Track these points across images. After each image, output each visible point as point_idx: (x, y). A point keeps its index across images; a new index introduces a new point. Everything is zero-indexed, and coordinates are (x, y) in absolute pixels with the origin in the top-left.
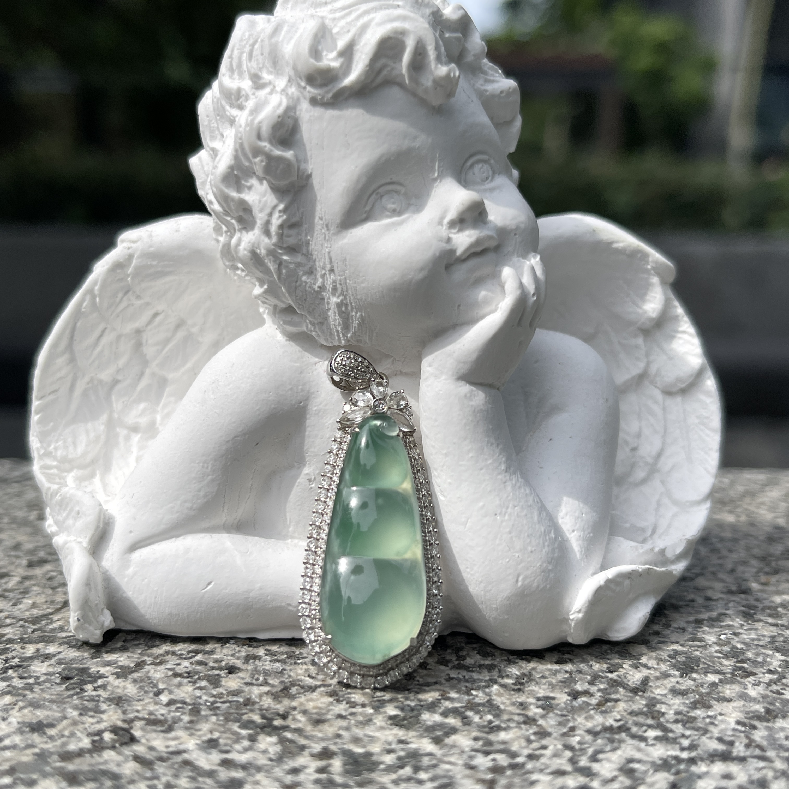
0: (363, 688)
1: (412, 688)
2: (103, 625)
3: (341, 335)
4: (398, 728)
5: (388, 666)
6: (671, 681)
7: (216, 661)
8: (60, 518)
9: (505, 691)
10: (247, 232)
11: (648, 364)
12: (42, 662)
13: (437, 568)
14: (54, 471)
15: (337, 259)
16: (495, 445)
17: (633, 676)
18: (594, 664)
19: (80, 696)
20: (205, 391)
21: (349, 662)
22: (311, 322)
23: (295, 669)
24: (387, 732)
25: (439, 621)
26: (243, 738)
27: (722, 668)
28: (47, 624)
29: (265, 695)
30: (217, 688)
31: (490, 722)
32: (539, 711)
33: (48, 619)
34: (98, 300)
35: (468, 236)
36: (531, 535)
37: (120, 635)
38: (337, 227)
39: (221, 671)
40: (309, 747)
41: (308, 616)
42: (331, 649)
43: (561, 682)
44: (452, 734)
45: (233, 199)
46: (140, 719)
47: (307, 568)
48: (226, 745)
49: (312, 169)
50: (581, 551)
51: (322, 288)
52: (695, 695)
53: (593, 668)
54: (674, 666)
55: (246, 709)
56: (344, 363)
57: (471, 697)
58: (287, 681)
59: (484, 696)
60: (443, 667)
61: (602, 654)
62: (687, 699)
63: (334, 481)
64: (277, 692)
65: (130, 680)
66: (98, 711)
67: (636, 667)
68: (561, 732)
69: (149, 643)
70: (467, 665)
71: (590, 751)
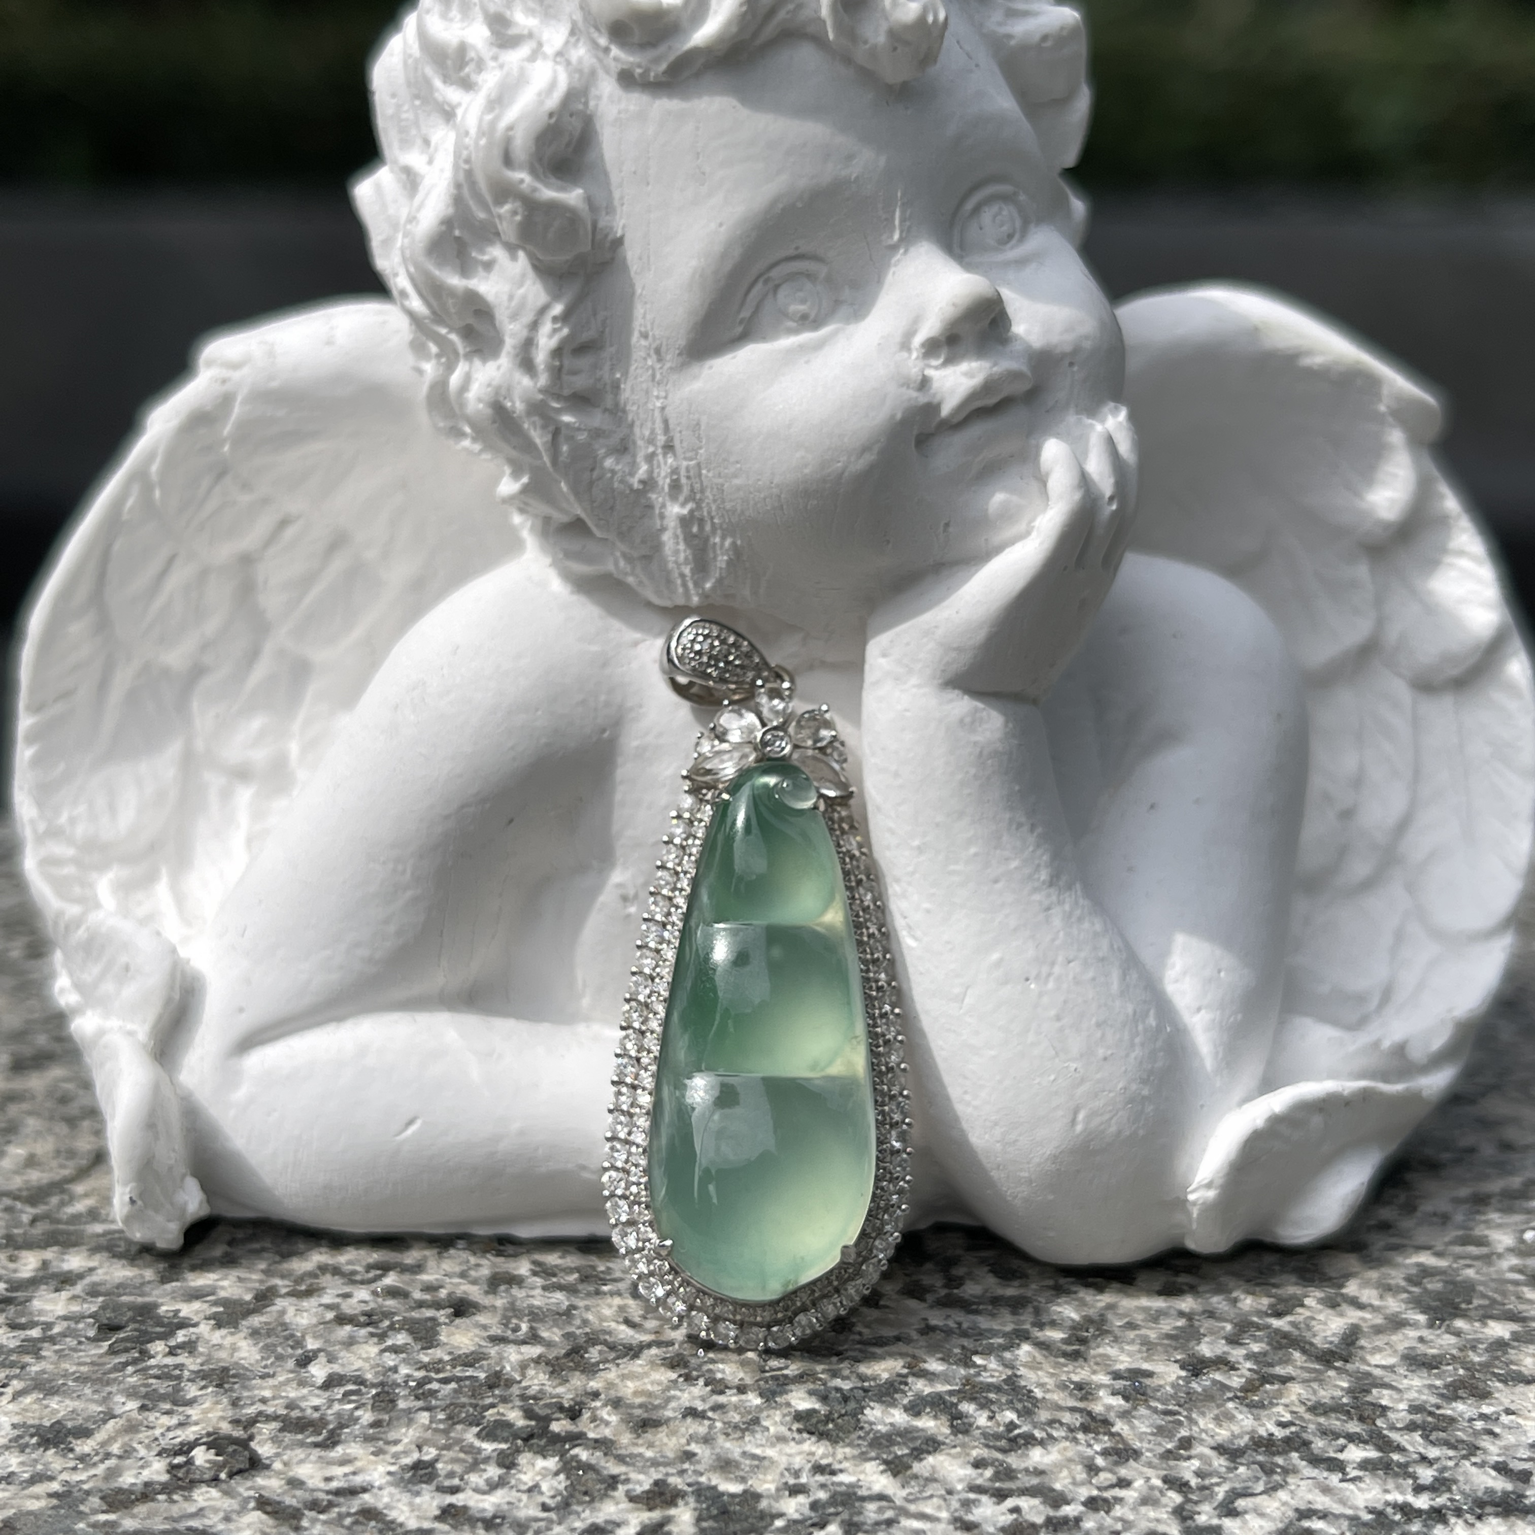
0: (740, 1351)
1: (846, 1350)
2: (183, 1210)
3: (691, 585)
4: (814, 1439)
5: (794, 1304)
6: (1406, 1337)
7: (429, 1288)
8: (87, 977)
9: (1046, 1357)
10: (485, 360)
11: (1380, 623)
12: (57, 1290)
13: (901, 1094)
14: (69, 870)
15: (679, 424)
16: (1025, 828)
17: (1325, 1324)
18: (1242, 1297)
19: (139, 1367)
20: (396, 707)
21: (710, 1296)
22: (624, 555)
23: (598, 1305)
24: (792, 1448)
25: (904, 1207)
26: (487, 1460)
27: (1522, 1307)
28: (63, 1204)
29: (532, 1365)
30: (429, 1348)
31: (1011, 1426)
32: (1118, 1402)
33: (63, 1191)
34: (157, 494)
35: (966, 374)
36: (1105, 1022)
37: (220, 1228)
38: (680, 354)
39: (438, 1309)
40: (627, 1481)
41: (624, 1197)
42: (672, 1268)
43: (1168, 1336)
44: (929, 1453)
45: (452, 292)
46: (270, 1418)
47: (619, 1093)
48: (451, 1475)
49: (624, 227)
50: (1217, 1053)
51: (649, 483)
52: (1455, 1369)
53: (1239, 1305)
54: (1418, 1303)
55: (493, 1396)
56: (697, 647)
57: (972, 1371)
58: (578, 1332)
59: (1001, 1368)
60: (913, 1303)
61: (1262, 1273)
62: (1438, 1376)
63: (677, 907)
64: (557, 1358)
65: (245, 1332)
66: (178, 1400)
67: (1332, 1304)
68: (1161, 1450)
69: (285, 1248)
70: (967, 1297)
71: (1221, 1492)
